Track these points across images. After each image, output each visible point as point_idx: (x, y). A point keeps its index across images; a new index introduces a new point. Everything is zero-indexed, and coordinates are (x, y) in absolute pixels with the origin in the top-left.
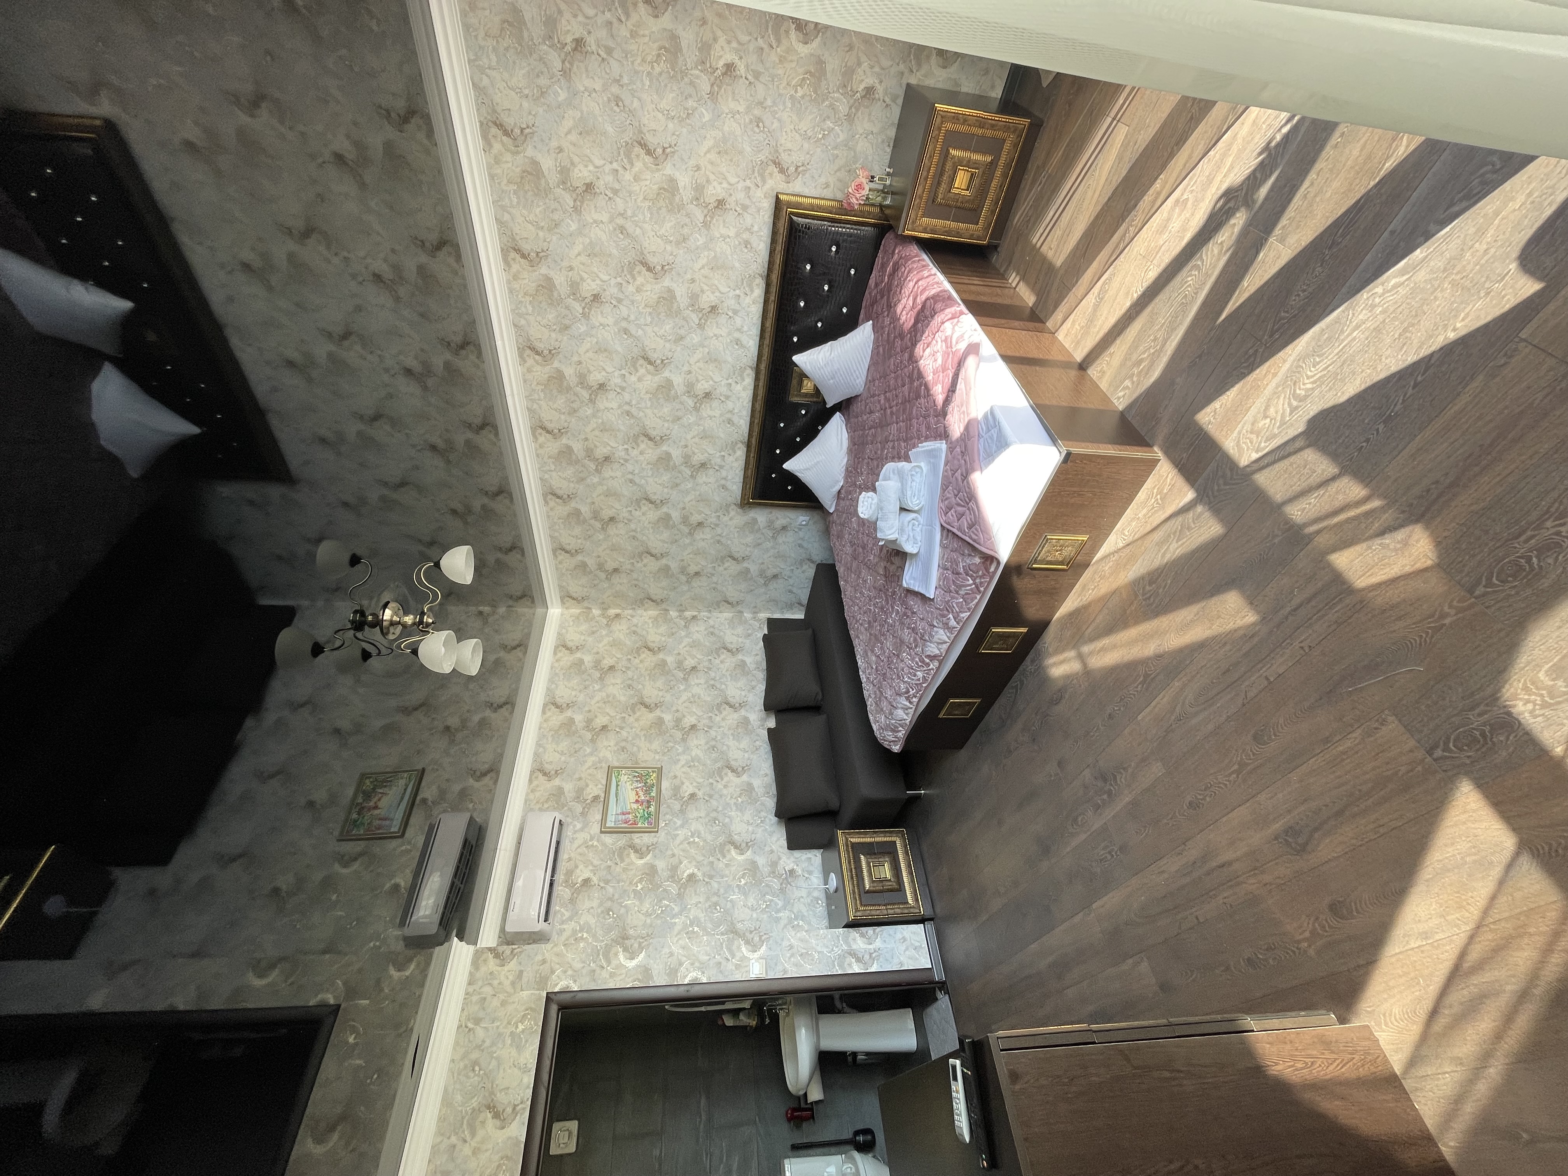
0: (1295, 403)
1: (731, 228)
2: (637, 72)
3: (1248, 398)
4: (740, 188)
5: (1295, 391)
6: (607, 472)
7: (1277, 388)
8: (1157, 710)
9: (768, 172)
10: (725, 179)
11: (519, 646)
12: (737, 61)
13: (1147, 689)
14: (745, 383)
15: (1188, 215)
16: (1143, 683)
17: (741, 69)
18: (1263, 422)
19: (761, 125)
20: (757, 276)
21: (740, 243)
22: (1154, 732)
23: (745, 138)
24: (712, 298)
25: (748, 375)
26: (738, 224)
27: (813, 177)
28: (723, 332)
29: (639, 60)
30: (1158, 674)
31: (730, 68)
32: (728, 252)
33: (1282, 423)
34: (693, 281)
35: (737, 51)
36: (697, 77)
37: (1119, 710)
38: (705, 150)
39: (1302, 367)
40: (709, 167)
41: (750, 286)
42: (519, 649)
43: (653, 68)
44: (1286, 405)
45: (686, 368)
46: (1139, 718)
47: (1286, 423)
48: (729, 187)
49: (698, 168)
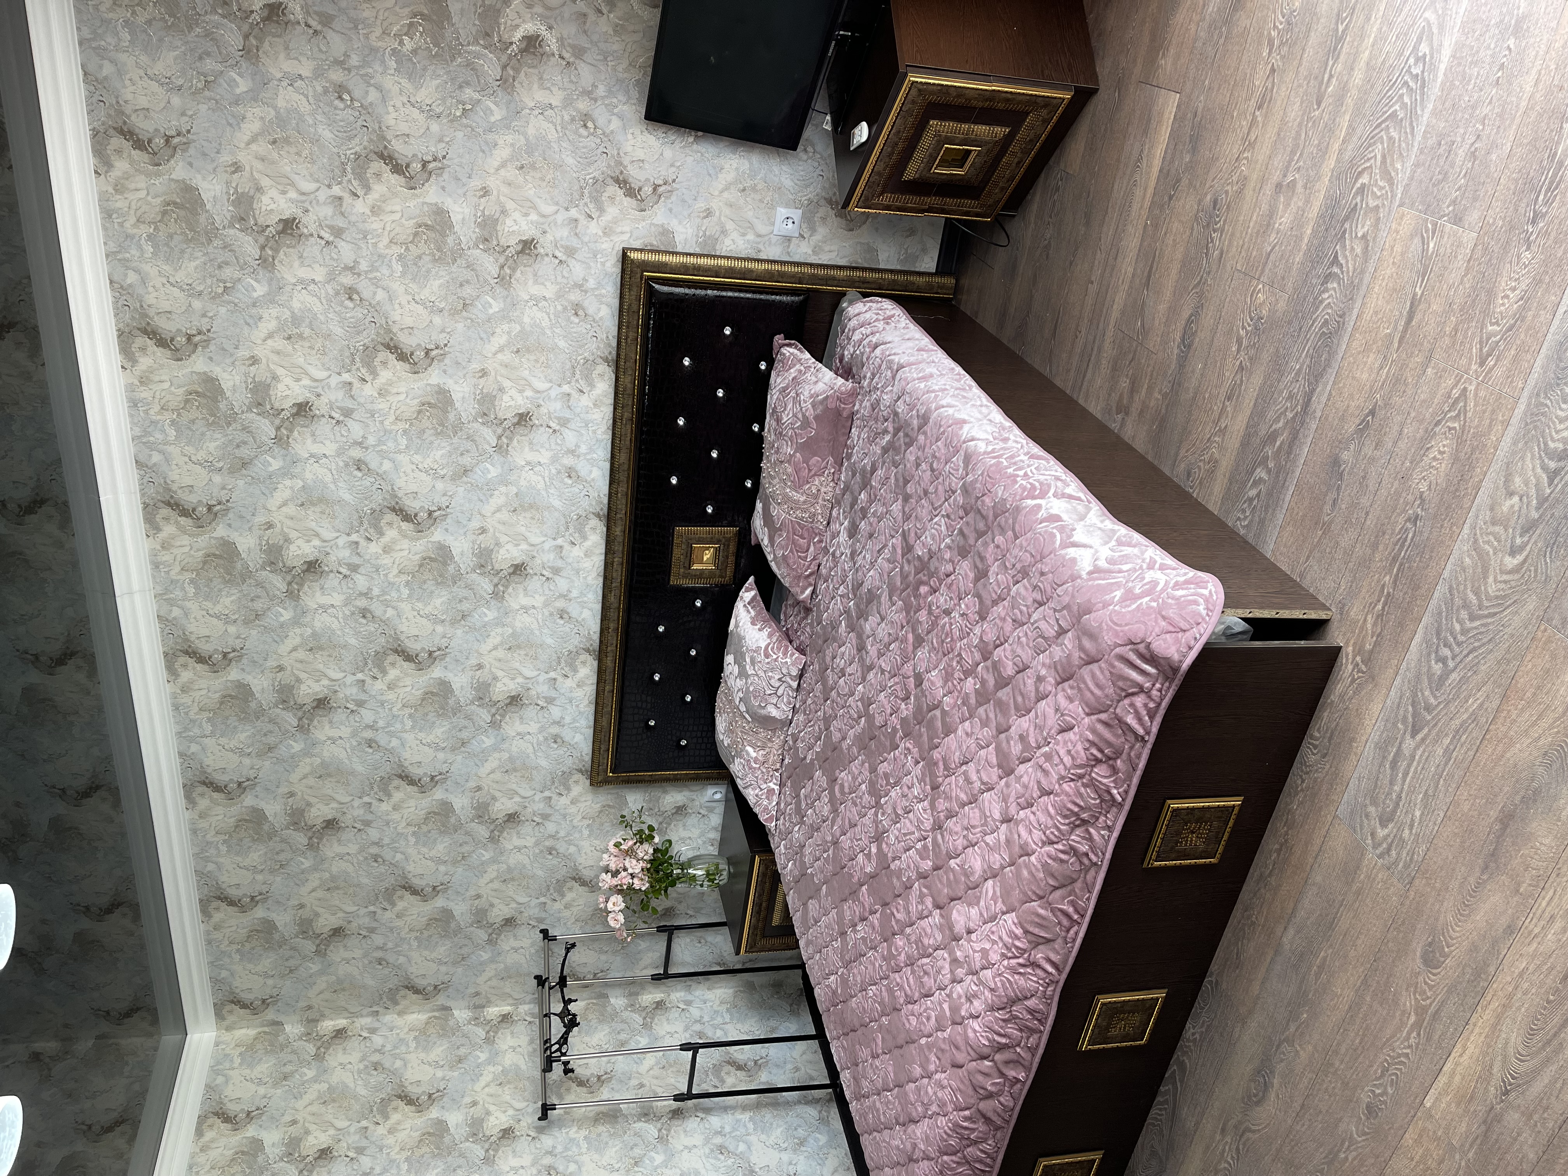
0: (1552, 465)
1: (548, 284)
2: (373, 50)
3: (1472, 468)
4: (559, 222)
5: (1546, 444)
6: (323, 730)
7: (1515, 443)
8: (1457, 1079)
9: (606, 194)
10: (534, 207)
11: (118, 1123)
12: (543, 31)
13: (1429, 1039)
14: (588, 544)
15: (1300, 204)
16: (1418, 1025)
17: (552, 43)
18: (1508, 503)
19: (590, 124)
20: (599, 361)
21: (565, 308)
22: (1463, 1128)
23: (564, 145)
24: (520, 400)
25: (593, 529)
26: (559, 279)
27: (684, 201)
28: (544, 457)
29: (378, 31)
30: (1443, 1003)
31: (532, 43)
32: (546, 323)
33: (1543, 500)
34: (484, 373)
35: (543, 18)
36: (478, 56)
37: (1385, 1093)
38: (496, 164)
39: (1546, 405)
40: (505, 189)
41: (588, 378)
42: (118, 1130)
43: (401, 43)
44: (1539, 470)
45: (475, 524)
46: (1428, 1103)
47: (1546, 499)
48: (542, 220)
49: (485, 192)
